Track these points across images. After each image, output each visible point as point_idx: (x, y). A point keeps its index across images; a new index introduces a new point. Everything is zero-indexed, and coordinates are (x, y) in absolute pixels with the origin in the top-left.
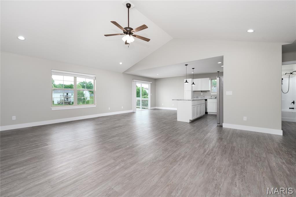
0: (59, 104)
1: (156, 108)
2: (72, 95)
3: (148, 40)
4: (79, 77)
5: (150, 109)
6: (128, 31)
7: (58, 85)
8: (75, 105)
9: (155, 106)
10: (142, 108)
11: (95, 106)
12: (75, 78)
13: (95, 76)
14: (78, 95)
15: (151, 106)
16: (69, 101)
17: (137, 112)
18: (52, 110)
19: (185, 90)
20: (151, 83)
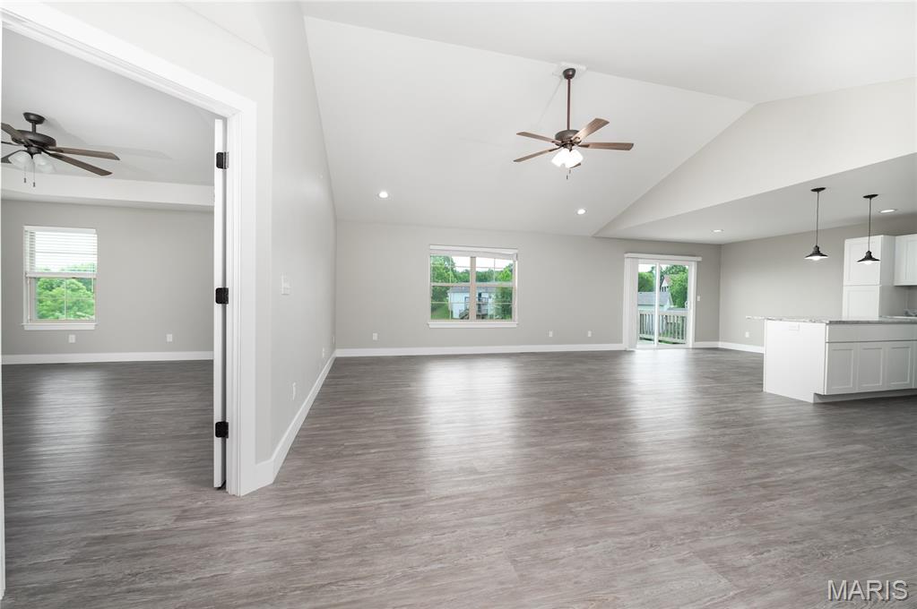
0: (462, 318)
1: (720, 345)
2: (490, 297)
3: (628, 147)
4: (481, 257)
5: (691, 346)
6: (565, 140)
7: (462, 273)
8: (471, 321)
9: (718, 340)
10: (660, 341)
11: (515, 326)
12: (473, 259)
13: (516, 251)
14: (503, 297)
15: (696, 339)
16: (484, 313)
17: (637, 351)
18: (431, 326)
19: (845, 284)
20: (700, 259)
